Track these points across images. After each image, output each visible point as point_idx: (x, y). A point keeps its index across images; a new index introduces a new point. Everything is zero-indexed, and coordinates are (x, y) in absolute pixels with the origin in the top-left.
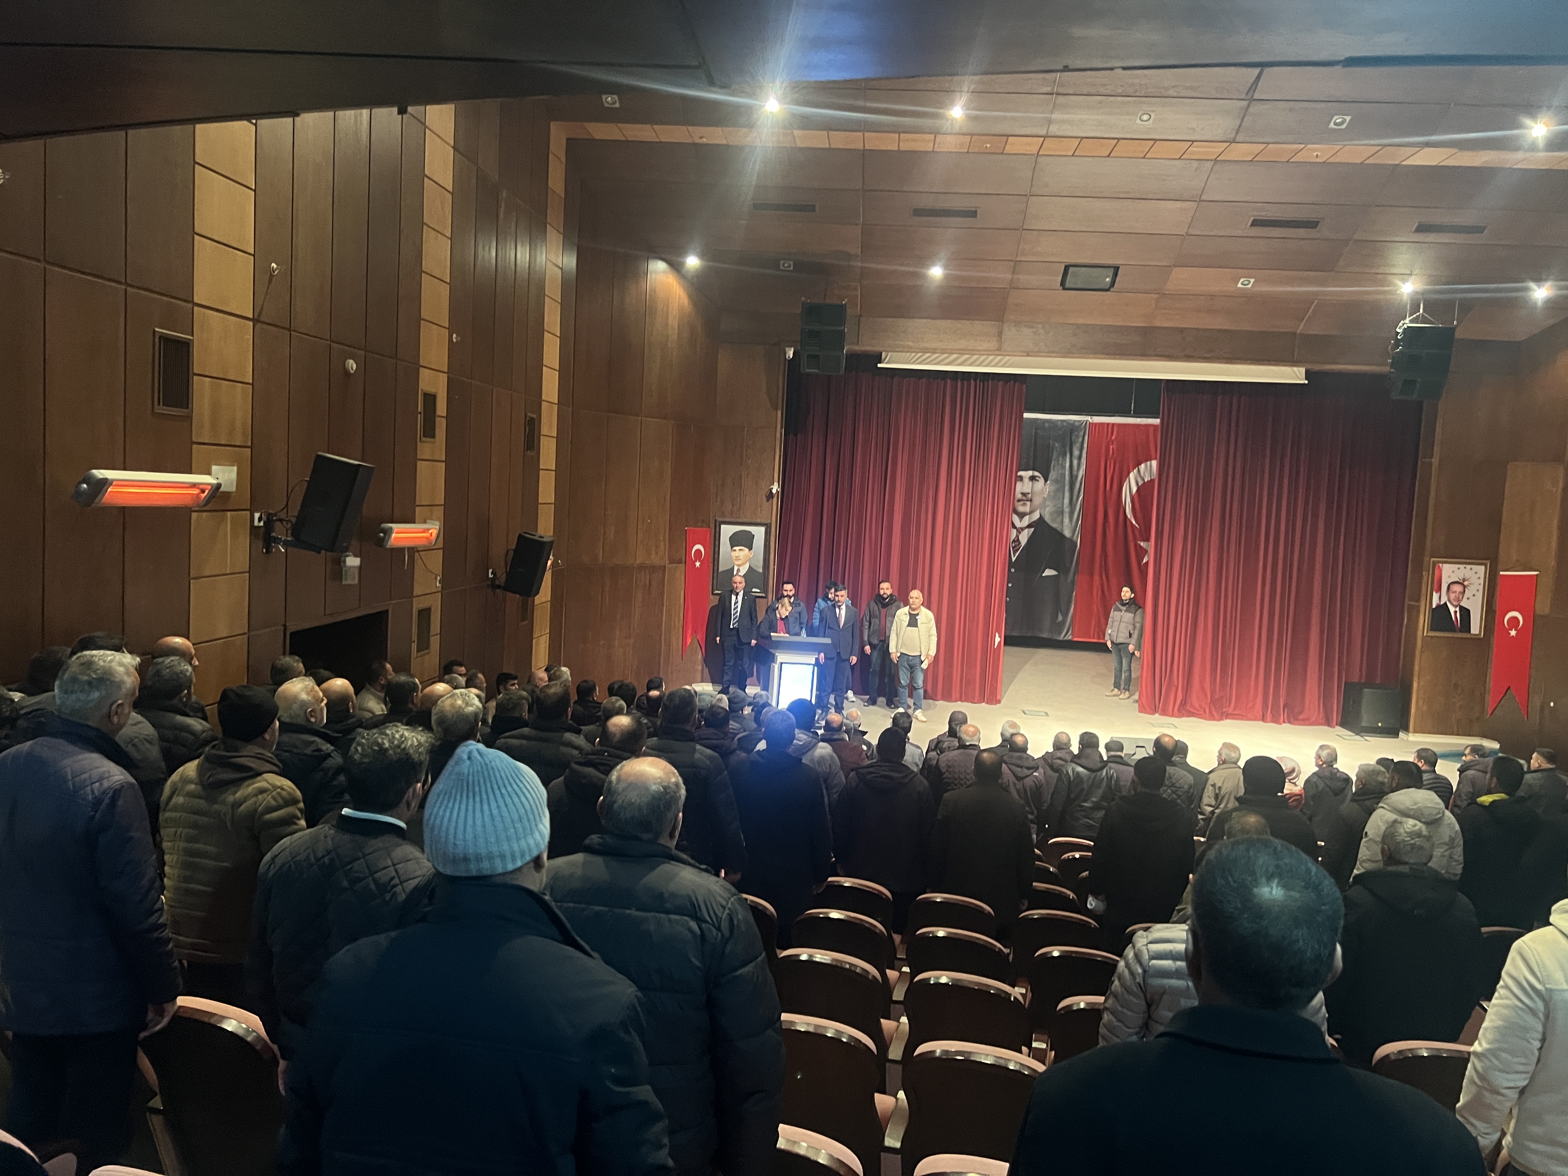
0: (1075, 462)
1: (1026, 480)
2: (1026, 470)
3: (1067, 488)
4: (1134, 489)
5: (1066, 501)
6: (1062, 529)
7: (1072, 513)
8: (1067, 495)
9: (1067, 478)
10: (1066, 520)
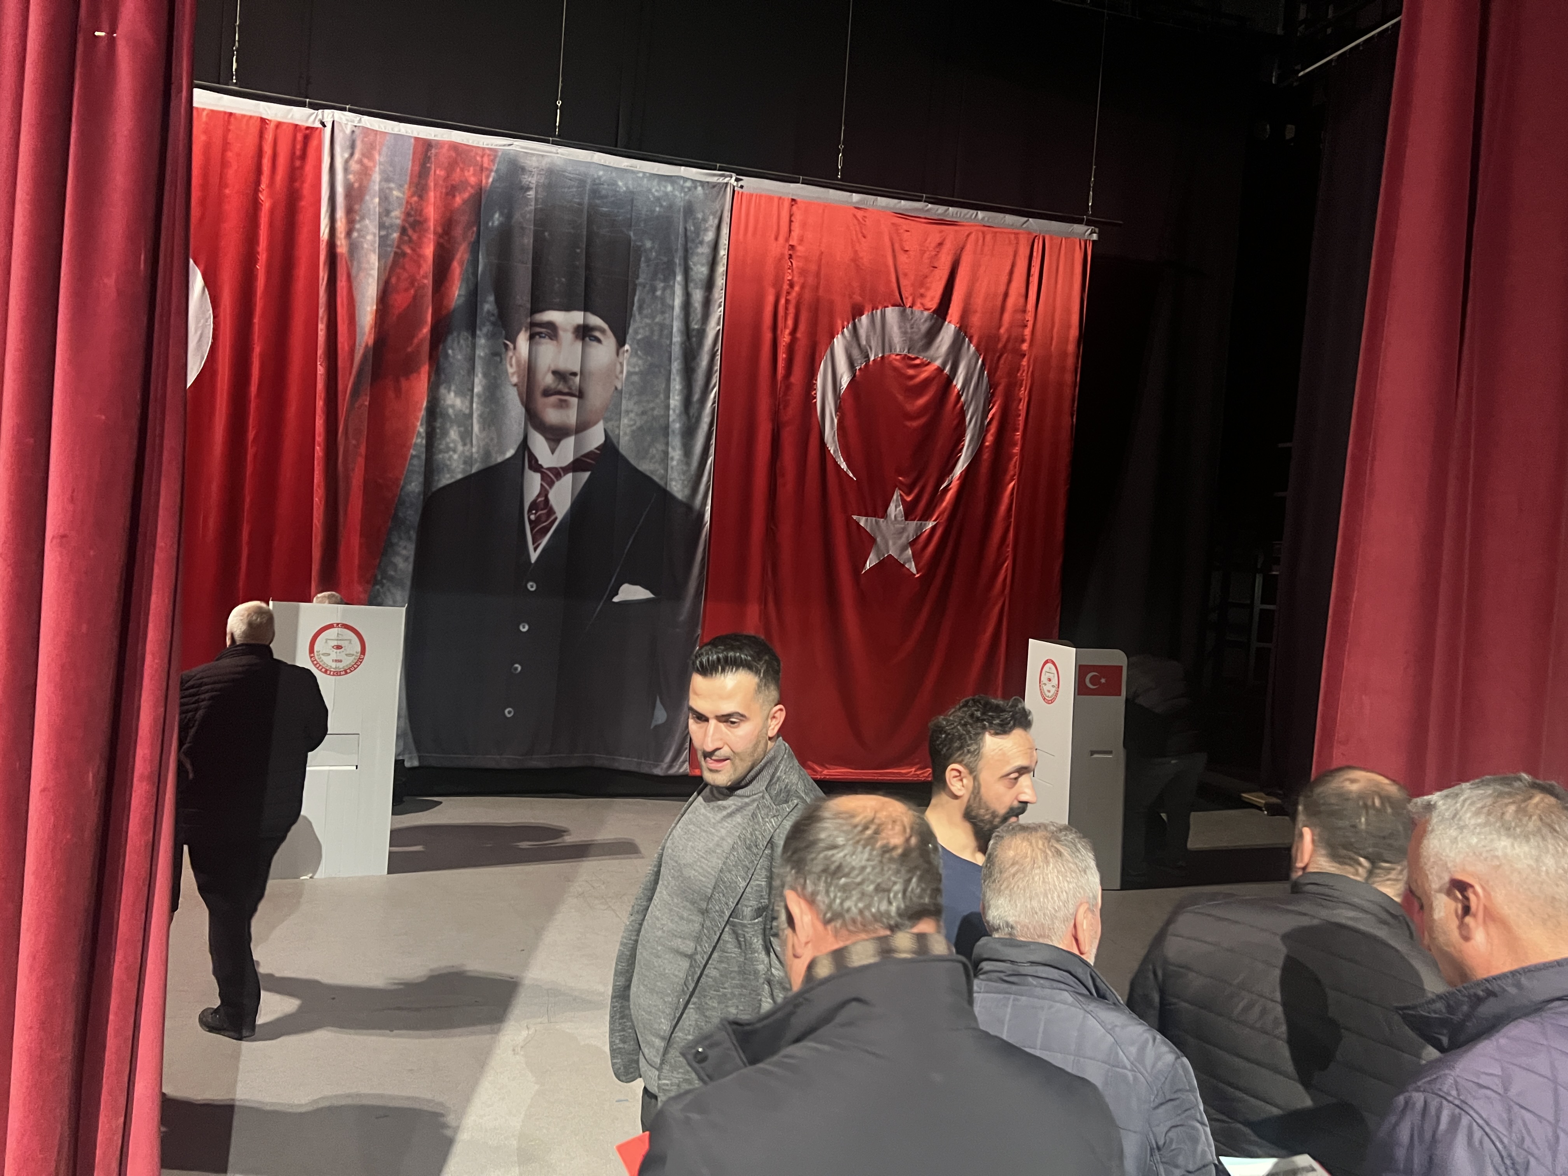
0: (698, 296)
1: (567, 336)
2: (567, 308)
3: (676, 366)
4: (845, 380)
5: (675, 401)
6: (665, 477)
7: (689, 433)
8: (677, 385)
9: (677, 338)
10: (676, 453)
